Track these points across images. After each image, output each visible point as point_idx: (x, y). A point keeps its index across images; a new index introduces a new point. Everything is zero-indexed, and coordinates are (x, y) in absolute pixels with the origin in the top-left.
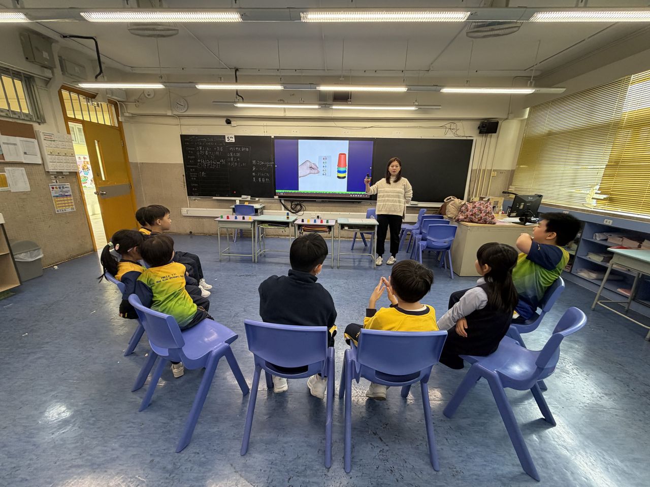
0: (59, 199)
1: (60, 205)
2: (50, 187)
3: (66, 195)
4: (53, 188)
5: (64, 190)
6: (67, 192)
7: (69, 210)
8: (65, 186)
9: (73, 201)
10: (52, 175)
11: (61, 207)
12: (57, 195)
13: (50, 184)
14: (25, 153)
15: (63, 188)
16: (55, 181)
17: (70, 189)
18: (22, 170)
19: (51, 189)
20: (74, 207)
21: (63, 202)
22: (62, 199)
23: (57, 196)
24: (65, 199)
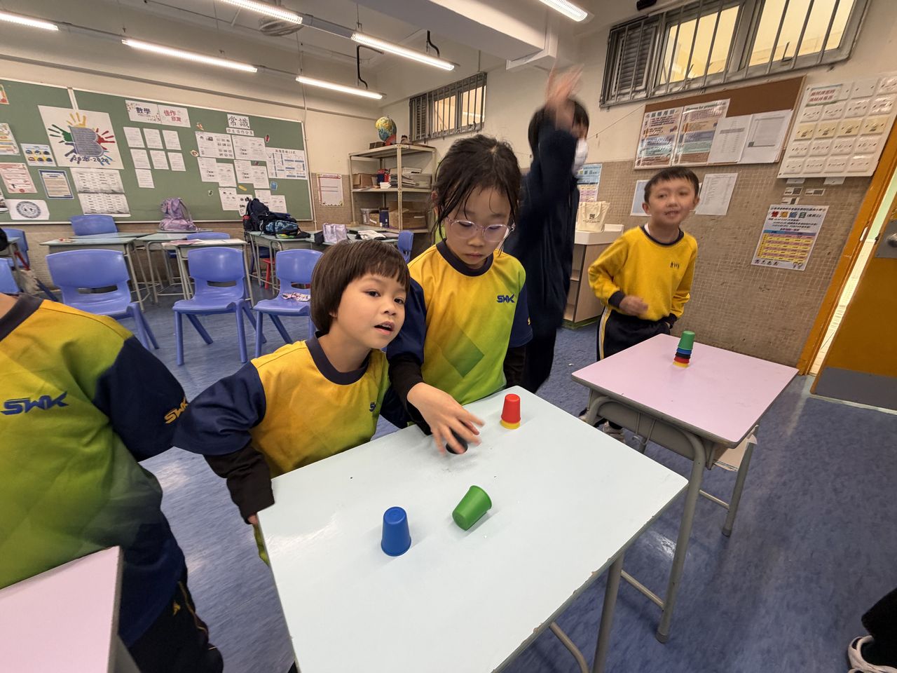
0: (775, 239)
1: (769, 251)
2: (771, 211)
3: (801, 234)
4: (775, 214)
5: (802, 220)
6: (807, 226)
7: (787, 265)
8: (809, 213)
9: (810, 249)
10: (791, 186)
11: (769, 254)
12: (778, 229)
13: (772, 206)
14: (751, 145)
15: (802, 216)
16: (790, 200)
17: (820, 222)
18: (732, 177)
19: (770, 216)
20: (805, 262)
21: (782, 246)
22: (784, 240)
23: (775, 232)
24: (792, 240)
